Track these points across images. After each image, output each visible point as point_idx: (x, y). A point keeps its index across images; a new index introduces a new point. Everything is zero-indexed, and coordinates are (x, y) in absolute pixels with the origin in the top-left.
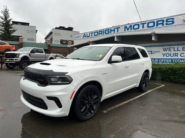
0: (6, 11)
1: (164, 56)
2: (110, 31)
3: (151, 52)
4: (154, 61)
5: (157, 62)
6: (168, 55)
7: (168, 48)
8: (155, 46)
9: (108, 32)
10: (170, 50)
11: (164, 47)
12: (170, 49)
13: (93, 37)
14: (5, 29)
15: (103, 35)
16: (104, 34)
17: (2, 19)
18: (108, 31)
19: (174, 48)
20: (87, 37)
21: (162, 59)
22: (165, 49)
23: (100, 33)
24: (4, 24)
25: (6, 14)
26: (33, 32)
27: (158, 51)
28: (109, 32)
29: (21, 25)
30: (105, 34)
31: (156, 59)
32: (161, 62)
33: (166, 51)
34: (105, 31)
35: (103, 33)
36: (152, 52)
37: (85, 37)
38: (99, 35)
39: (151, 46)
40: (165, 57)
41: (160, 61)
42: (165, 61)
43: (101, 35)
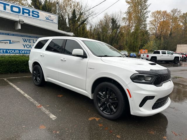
1: (24, 47)
3: (9, 41)
4: (15, 52)
5: (18, 53)
6: (28, 46)
7: (28, 39)
8: (13, 35)
10: (30, 42)
11: (24, 38)
12: (30, 40)
19: (33, 40)
21: (23, 50)
22: (25, 40)
27: (18, 42)
31: (16, 50)
32: (23, 53)
33: (26, 42)
36: (11, 42)
39: (9, 34)
40: (26, 48)
41: (21, 52)
42: (26, 52)
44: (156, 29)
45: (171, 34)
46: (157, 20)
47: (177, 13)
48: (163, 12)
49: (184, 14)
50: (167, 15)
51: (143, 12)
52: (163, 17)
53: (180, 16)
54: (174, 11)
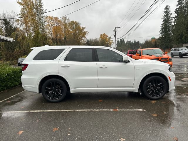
44: (52, 33)
45: (65, 38)
46: (51, 25)
47: (67, 20)
48: (55, 18)
49: (71, 22)
50: (59, 21)
51: (40, 16)
52: (56, 22)
53: (69, 23)
54: (64, 18)
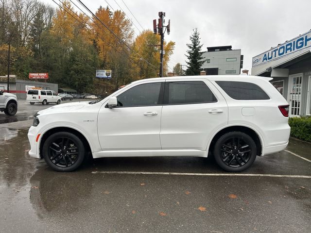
0: (196, 36)
2: (304, 41)
9: (300, 44)
13: (278, 59)
14: (192, 61)
15: (292, 51)
16: (294, 50)
17: (190, 47)
18: (301, 41)
20: (268, 60)
23: (289, 49)
24: (192, 54)
25: (195, 40)
26: (235, 59)
28: (302, 43)
29: (220, 51)
30: (296, 49)
34: (296, 43)
35: (292, 48)
37: (265, 61)
38: (286, 52)
43: (289, 52)
